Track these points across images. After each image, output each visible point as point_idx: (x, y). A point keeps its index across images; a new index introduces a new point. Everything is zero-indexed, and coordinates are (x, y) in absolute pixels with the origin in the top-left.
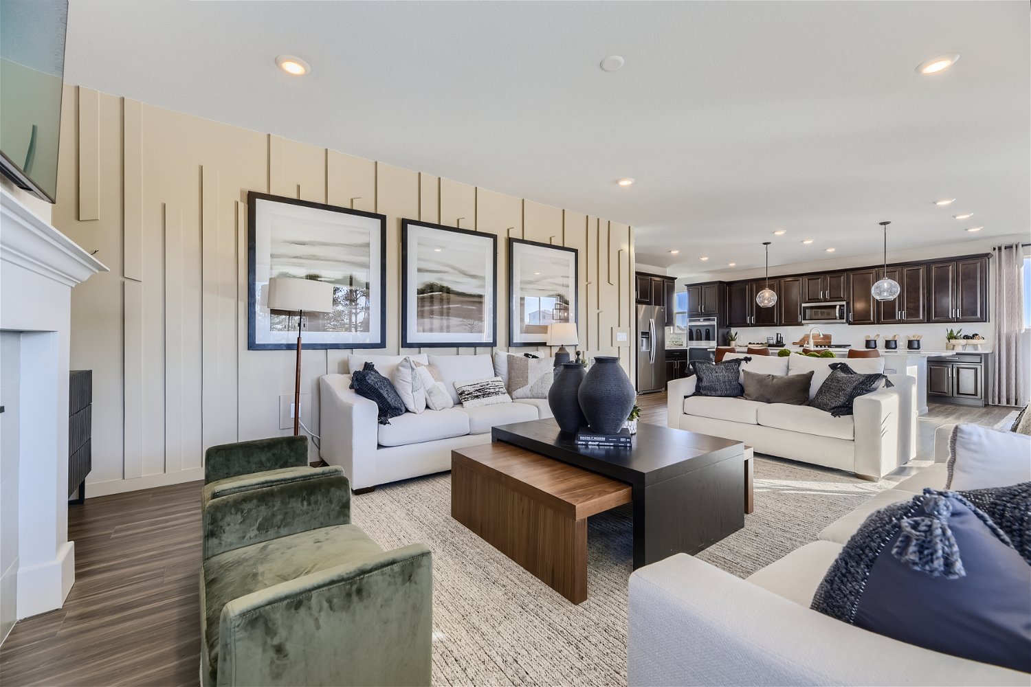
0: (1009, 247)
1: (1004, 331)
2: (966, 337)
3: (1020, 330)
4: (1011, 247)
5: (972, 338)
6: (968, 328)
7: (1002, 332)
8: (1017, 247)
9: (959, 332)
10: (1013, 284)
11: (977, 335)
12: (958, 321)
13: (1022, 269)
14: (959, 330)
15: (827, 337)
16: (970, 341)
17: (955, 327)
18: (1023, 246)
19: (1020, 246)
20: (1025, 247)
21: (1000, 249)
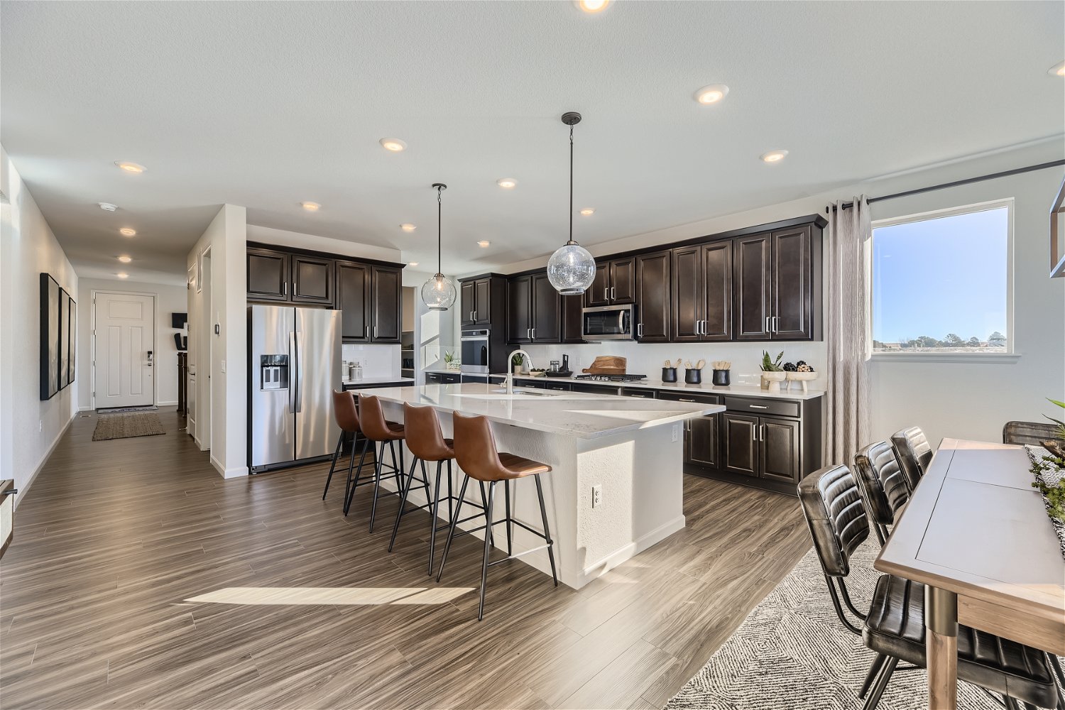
0: (848, 206)
1: (841, 358)
2: (788, 367)
3: (864, 355)
4: (850, 206)
5: (793, 370)
6: (792, 351)
7: (837, 360)
8: (859, 204)
9: (779, 358)
10: (854, 272)
11: (803, 363)
12: (775, 338)
13: (868, 244)
14: (778, 354)
15: (621, 362)
16: (792, 375)
17: (774, 349)
18: (869, 201)
19: (864, 203)
20: (872, 204)
21: (835, 209)
